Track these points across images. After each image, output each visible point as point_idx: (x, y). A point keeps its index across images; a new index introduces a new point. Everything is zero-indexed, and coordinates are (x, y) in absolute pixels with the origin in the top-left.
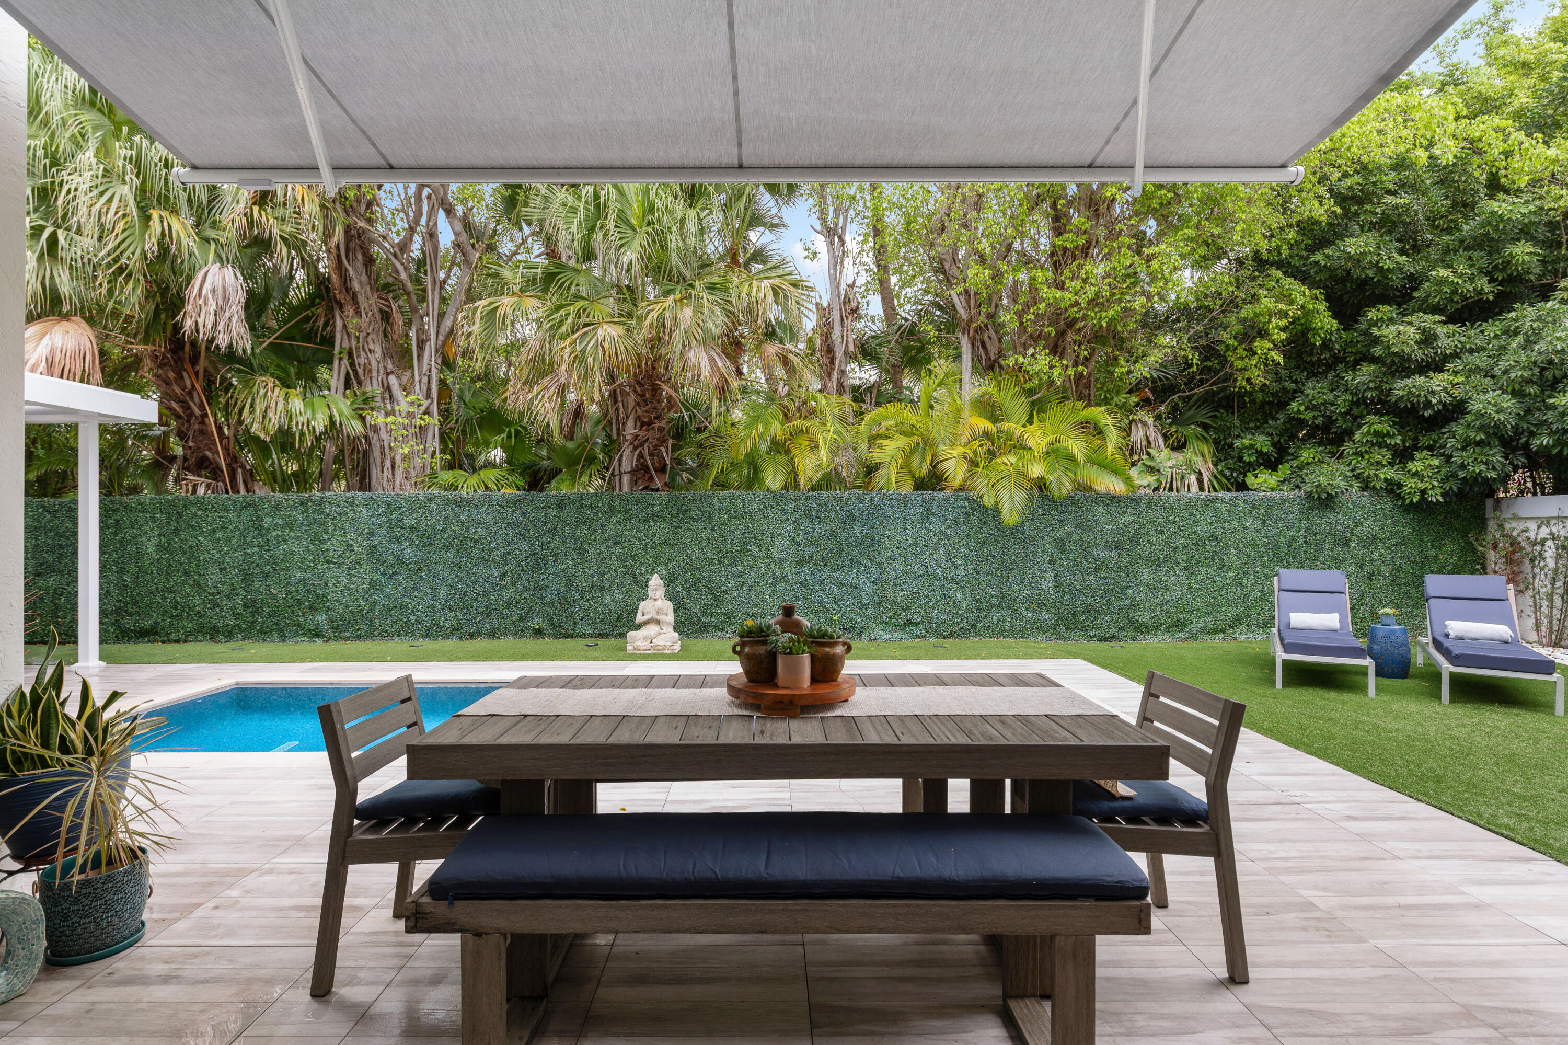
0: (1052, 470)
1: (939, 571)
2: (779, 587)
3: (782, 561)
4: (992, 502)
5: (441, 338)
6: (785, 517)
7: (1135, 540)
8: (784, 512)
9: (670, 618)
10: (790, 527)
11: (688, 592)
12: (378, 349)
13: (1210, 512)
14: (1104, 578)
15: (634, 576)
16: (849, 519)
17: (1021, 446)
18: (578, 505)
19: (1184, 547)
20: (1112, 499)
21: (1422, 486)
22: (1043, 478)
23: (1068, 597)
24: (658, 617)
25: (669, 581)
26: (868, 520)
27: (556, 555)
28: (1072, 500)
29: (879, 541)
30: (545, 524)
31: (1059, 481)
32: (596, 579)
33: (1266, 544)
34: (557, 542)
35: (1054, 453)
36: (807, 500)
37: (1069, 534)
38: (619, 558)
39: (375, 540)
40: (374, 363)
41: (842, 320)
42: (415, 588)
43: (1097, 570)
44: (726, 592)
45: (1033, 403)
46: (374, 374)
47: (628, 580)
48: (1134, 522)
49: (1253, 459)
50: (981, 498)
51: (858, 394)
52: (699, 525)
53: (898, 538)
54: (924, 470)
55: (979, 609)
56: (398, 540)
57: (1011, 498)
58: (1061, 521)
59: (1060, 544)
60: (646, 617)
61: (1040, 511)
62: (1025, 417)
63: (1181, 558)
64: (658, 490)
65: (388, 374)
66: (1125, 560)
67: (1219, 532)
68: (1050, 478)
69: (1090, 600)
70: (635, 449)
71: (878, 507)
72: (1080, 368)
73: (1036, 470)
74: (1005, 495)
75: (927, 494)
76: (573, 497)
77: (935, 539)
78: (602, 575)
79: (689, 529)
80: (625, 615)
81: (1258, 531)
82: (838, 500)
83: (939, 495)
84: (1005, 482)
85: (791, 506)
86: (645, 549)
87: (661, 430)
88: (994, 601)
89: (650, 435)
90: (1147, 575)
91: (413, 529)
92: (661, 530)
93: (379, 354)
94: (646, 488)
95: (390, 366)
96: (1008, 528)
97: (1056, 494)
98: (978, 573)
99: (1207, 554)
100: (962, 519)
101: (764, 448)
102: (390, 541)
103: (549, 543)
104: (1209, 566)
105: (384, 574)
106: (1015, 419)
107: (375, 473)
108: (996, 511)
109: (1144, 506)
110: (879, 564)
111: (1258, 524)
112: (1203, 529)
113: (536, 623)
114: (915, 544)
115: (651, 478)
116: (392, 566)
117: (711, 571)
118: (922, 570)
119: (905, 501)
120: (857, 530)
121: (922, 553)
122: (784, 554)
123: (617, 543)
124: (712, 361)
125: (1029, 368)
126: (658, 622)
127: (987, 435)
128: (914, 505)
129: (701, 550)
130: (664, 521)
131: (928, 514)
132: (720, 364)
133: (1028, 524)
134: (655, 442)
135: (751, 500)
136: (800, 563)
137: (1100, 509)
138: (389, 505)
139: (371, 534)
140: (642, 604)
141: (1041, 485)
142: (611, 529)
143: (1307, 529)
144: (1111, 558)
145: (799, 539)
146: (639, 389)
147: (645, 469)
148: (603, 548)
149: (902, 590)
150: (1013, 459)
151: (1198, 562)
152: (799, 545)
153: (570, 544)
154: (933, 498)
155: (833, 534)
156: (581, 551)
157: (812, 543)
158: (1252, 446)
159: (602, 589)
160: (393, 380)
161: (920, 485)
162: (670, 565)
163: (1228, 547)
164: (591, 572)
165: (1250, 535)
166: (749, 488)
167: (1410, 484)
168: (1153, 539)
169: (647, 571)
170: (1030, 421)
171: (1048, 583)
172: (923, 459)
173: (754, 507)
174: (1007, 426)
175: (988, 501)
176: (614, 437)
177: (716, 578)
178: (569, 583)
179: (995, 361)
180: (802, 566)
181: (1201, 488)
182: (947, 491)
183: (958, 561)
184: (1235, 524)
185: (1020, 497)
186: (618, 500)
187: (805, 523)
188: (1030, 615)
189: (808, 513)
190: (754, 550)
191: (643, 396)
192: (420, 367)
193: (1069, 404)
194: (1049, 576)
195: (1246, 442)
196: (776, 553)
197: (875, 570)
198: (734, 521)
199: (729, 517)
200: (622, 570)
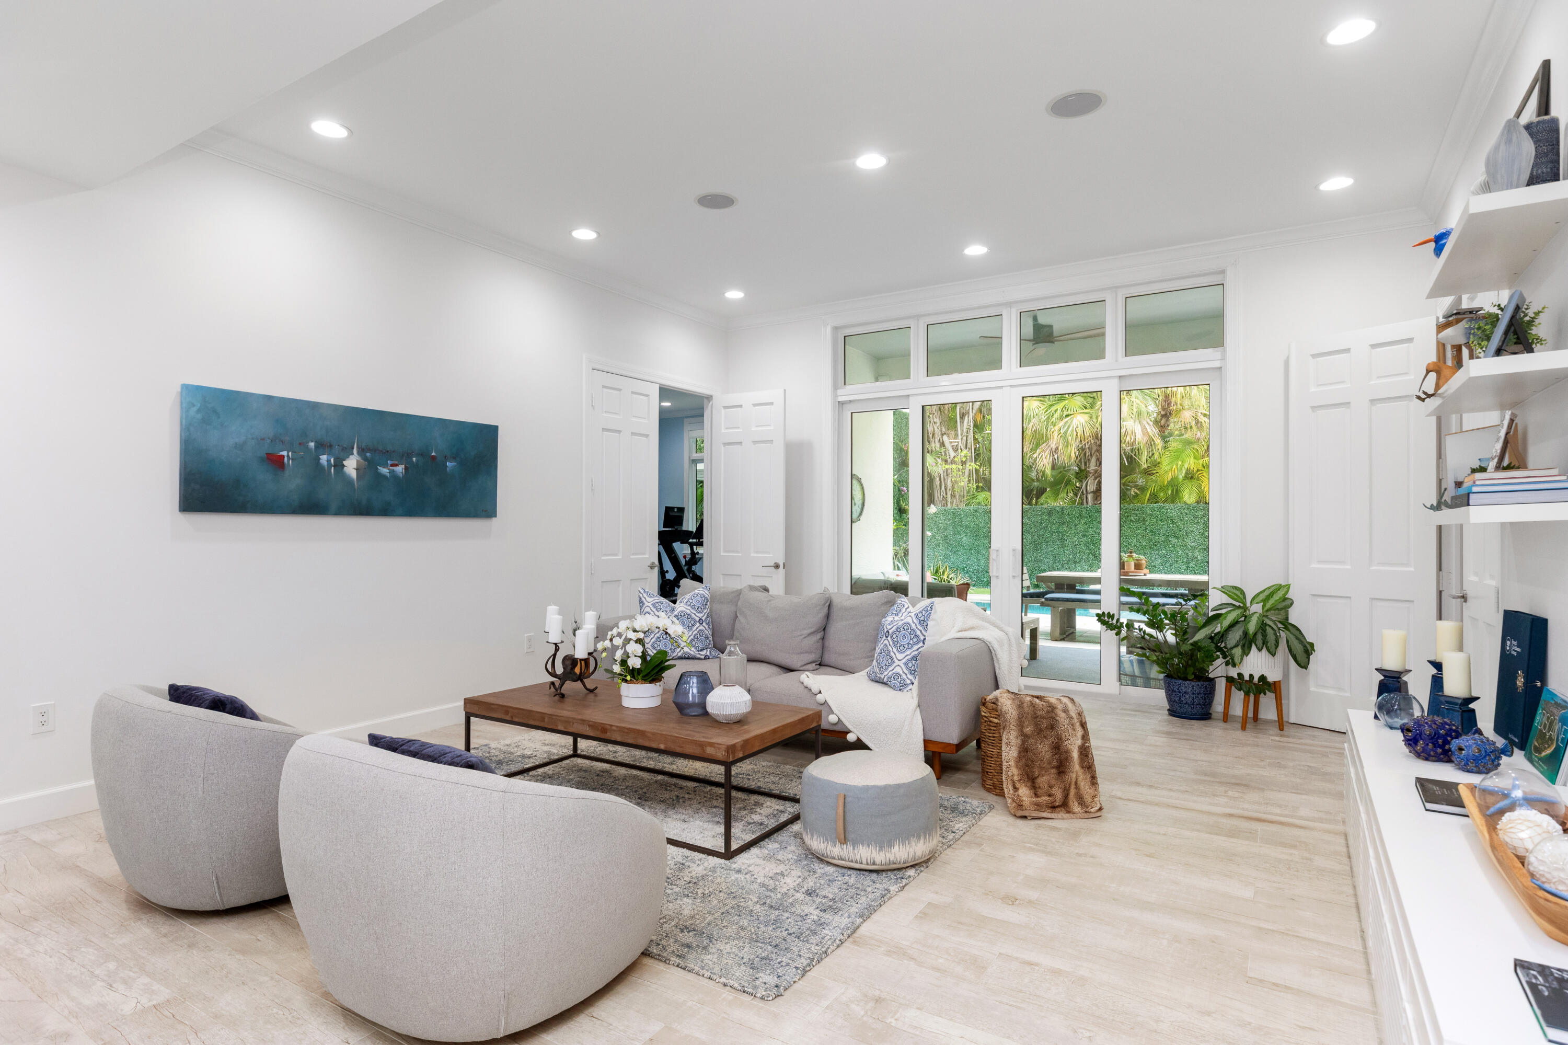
2: (1191, 565)
3: (1193, 548)
5: (974, 411)
6: (1196, 520)
8: (1196, 517)
10: (1200, 526)
12: (938, 421)
15: (1095, 555)
18: (1060, 513)
27: (1047, 542)
30: (1041, 524)
32: (1071, 557)
34: (1048, 534)
38: (1085, 545)
39: (947, 533)
40: (936, 430)
42: (968, 559)
44: (1155, 566)
46: (936, 436)
47: (1091, 558)
52: (1136, 525)
56: (959, 533)
65: (942, 435)
70: (1096, 478)
76: (1057, 509)
79: (1129, 528)
85: (1201, 513)
91: (967, 527)
93: (938, 424)
95: (944, 430)
101: (1181, 477)
102: (954, 533)
103: (1043, 535)
105: (951, 551)
107: (936, 494)
116: (955, 547)
122: (1195, 544)
123: (1084, 536)
129: (1138, 541)
132: (1149, 430)
135: (1173, 509)
138: (954, 514)
139: (945, 529)
142: (1081, 527)
148: (1076, 539)
153: (1056, 536)
156: (1062, 540)
159: (1075, 562)
160: (945, 438)
164: (1068, 552)
166: (1173, 502)
173: (1173, 514)
176: (1083, 468)
186: (1085, 511)
190: (1174, 541)
192: (962, 429)
198: (1160, 523)
199: (1157, 520)
200: (1087, 551)
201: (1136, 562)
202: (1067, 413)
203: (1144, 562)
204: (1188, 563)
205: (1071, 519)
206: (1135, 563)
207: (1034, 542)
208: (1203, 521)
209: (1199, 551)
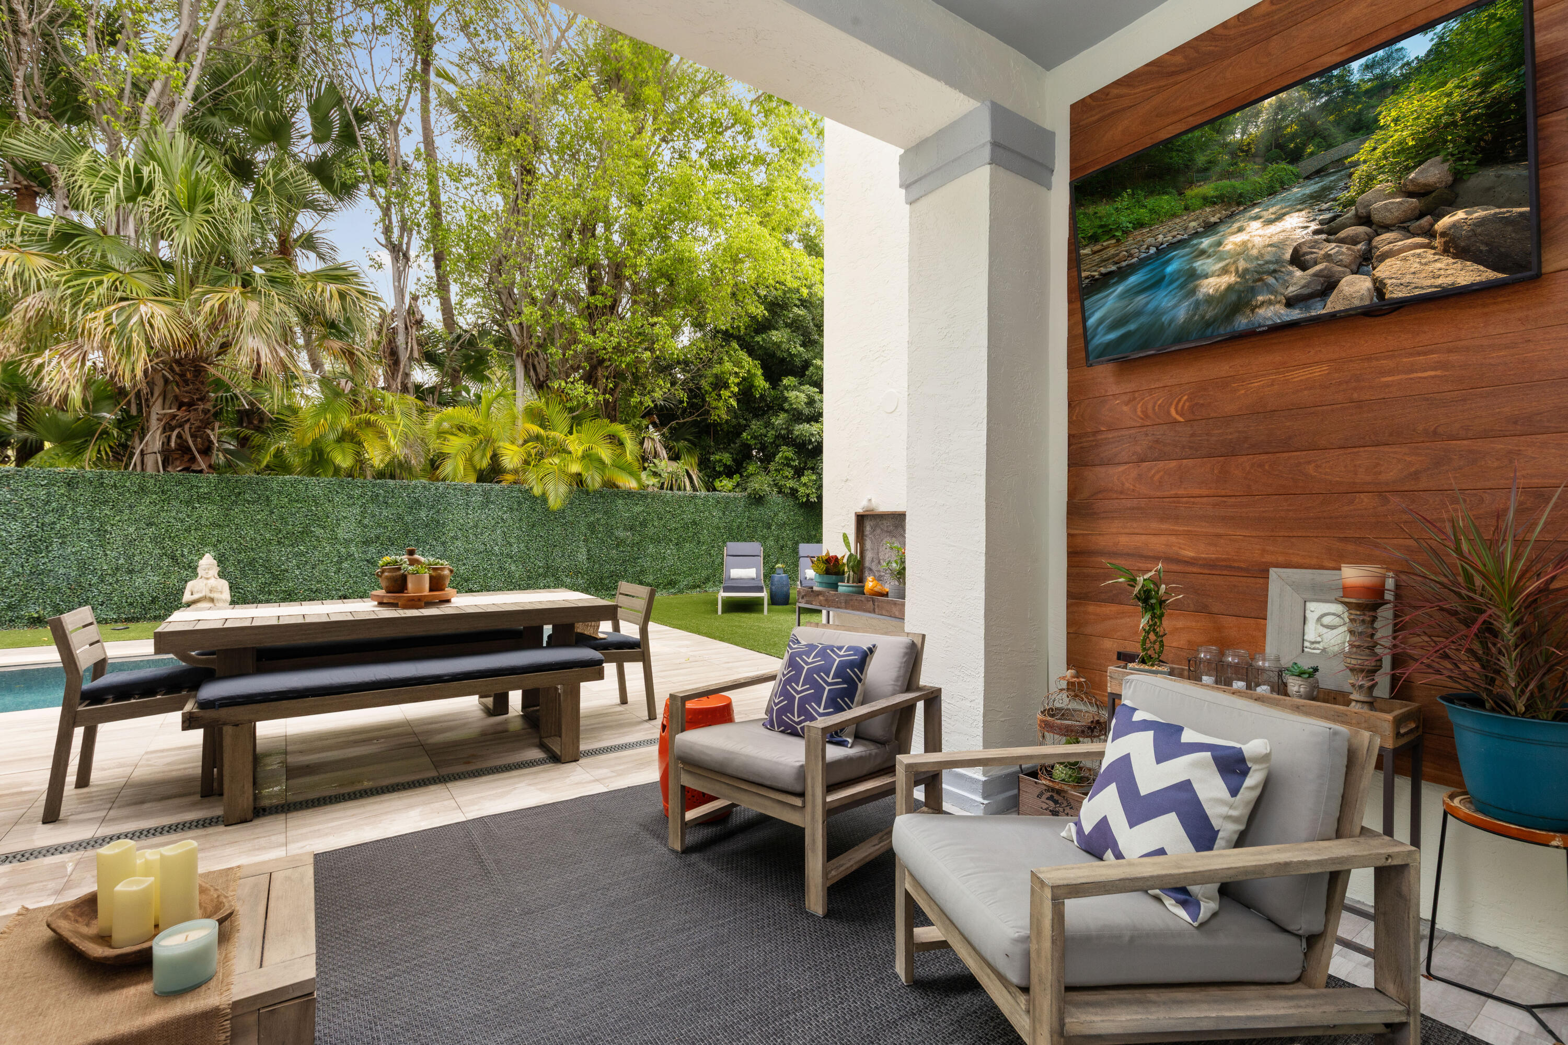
0: (586, 469)
1: (496, 548)
2: (345, 565)
3: (347, 542)
4: (540, 492)
6: (351, 502)
7: (644, 524)
8: (350, 497)
9: (226, 595)
10: (357, 510)
11: (242, 571)
13: (692, 506)
14: (623, 552)
15: (173, 558)
16: (417, 504)
17: (563, 450)
18: (96, 483)
19: (676, 529)
20: (629, 494)
21: (807, 492)
22: (580, 474)
23: (597, 566)
24: (212, 595)
25: (221, 560)
26: (433, 507)
27: (64, 536)
28: (599, 494)
29: (444, 523)
30: (48, 503)
31: (593, 478)
32: (121, 561)
33: (725, 528)
34: (65, 522)
35: (588, 457)
36: (374, 486)
37: (598, 520)
38: (153, 540)
41: (406, 328)
43: (618, 546)
45: (573, 418)
47: (166, 562)
48: (643, 511)
49: (720, 469)
50: (531, 488)
51: (420, 392)
52: (256, 507)
53: (461, 521)
54: (485, 463)
55: (529, 578)
57: (556, 490)
58: (592, 510)
59: (592, 527)
60: (196, 596)
61: (577, 502)
62: (567, 430)
63: (674, 537)
64: (201, 471)
66: (637, 538)
67: (698, 519)
68: (585, 474)
69: (612, 568)
71: (443, 495)
72: (607, 396)
73: (575, 468)
74: (550, 488)
75: (487, 486)
77: (493, 522)
78: (130, 558)
79: (243, 511)
80: (162, 597)
81: (720, 518)
82: (406, 488)
83: (497, 487)
84: (551, 476)
85: (358, 492)
86: (188, 530)
87: (205, 412)
88: (541, 571)
89: (192, 415)
90: (651, 549)
92: (208, 512)
94: (187, 469)
96: (554, 512)
97: (591, 488)
98: (528, 549)
99: (690, 534)
100: (515, 506)
101: (332, 437)
104: (691, 542)
106: (560, 429)
108: (544, 498)
109: (650, 500)
110: (443, 543)
111: (721, 514)
112: (687, 517)
113: (33, 611)
114: (476, 526)
115: (193, 459)
117: (269, 551)
118: (482, 548)
119: (467, 491)
120: (423, 514)
121: (482, 534)
122: (349, 536)
123: (150, 524)
124: (273, 351)
125: (570, 392)
126: (212, 600)
127: (538, 438)
128: (475, 494)
129: (257, 531)
130: (213, 502)
131: (486, 503)
133: (568, 511)
134: (198, 424)
135: (317, 485)
136: (367, 543)
137: (620, 502)
140: (190, 585)
141: (579, 480)
142: (143, 510)
143: (749, 517)
144: (628, 537)
145: (366, 521)
146: (177, 369)
147: (183, 448)
148: (131, 530)
149: (464, 564)
150: (557, 460)
151: (684, 540)
152: (366, 526)
153: (85, 524)
154: (492, 489)
155: (400, 517)
156: (101, 532)
157: (380, 525)
158: (720, 461)
159: (131, 572)
161: (482, 477)
162: (220, 546)
163: (703, 529)
164: (114, 554)
165: (716, 521)
166: (312, 473)
167: (802, 490)
168: (656, 524)
169: (190, 552)
170: (571, 433)
171: (582, 556)
172: (484, 455)
173: (318, 491)
174: (552, 434)
175: (537, 491)
176: (134, 412)
177: (275, 558)
178: (83, 566)
179: (544, 382)
180: (369, 546)
181: (693, 489)
182: (504, 484)
183: (512, 540)
184: (707, 513)
185: (563, 489)
187: (372, 507)
188: (569, 580)
189: (374, 498)
190: (319, 531)
191: (182, 375)
193: (599, 421)
194: (584, 550)
195: (717, 458)
196: (341, 534)
197: (440, 548)
198: (295, 504)
199: (290, 500)
200: (157, 551)
201: (434, 574)
202: (124, 295)
203: (446, 572)
204: (340, 562)
205: (120, 494)
206: (431, 577)
207: (30, 536)
208: (360, 503)
209: (356, 546)
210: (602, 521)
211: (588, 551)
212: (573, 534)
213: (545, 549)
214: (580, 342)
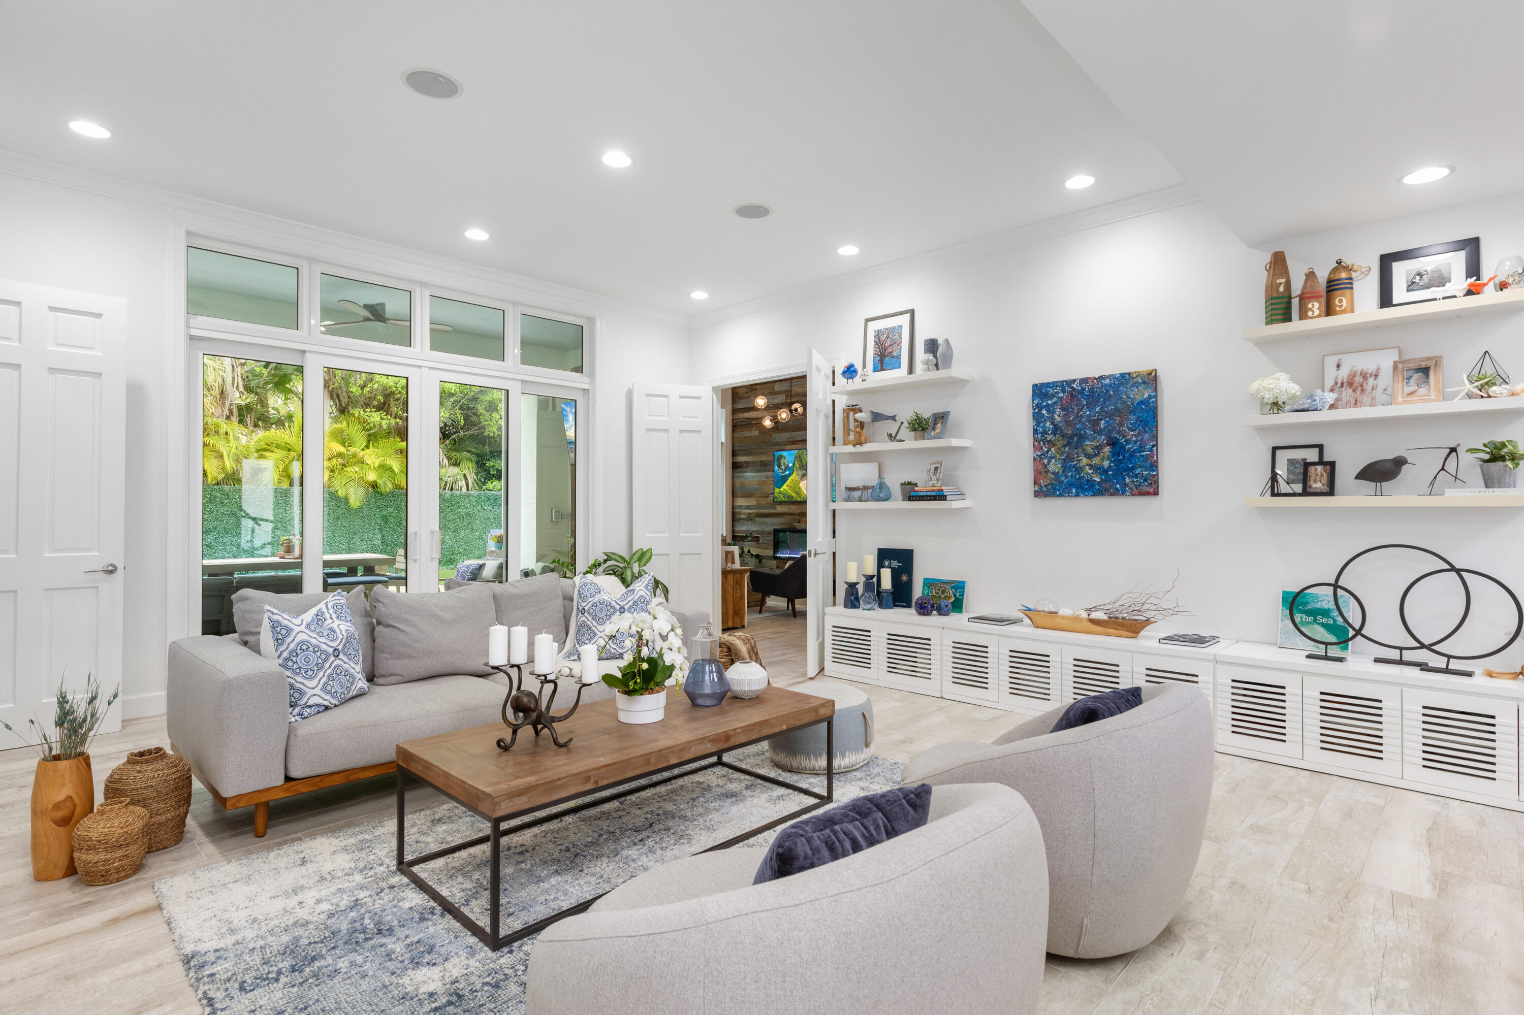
0: (381, 477)
4: (344, 494)
13: (467, 501)
17: (361, 462)
22: (375, 481)
23: (389, 548)
28: (392, 494)
31: (385, 483)
35: (383, 468)
37: (390, 513)
45: (370, 436)
49: (495, 472)
50: (337, 492)
53: (281, 516)
57: (356, 493)
58: (383, 506)
59: (385, 519)
61: (373, 500)
62: (365, 445)
67: (471, 512)
68: (379, 481)
72: (398, 420)
73: (371, 477)
74: (352, 491)
84: (352, 483)
96: (353, 510)
97: (383, 490)
98: (334, 536)
104: (466, 530)
106: (358, 445)
108: (346, 500)
111: (491, 508)
119: (284, 494)
125: (367, 418)
127: (340, 455)
133: (365, 508)
141: (374, 486)
150: (357, 469)
151: (460, 528)
157: (217, 519)
158: (494, 466)
163: (476, 520)
165: (487, 513)
170: (367, 447)
174: (353, 450)
175: (341, 494)
179: (346, 410)
181: (468, 489)
184: (479, 508)
185: (361, 492)
193: (392, 439)
194: (379, 536)
195: (492, 464)
210: (394, 515)
211: (383, 537)
212: (369, 524)
213: (347, 536)
214: (376, 382)
